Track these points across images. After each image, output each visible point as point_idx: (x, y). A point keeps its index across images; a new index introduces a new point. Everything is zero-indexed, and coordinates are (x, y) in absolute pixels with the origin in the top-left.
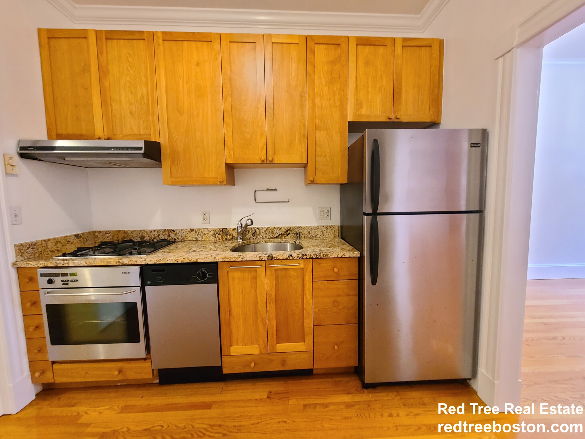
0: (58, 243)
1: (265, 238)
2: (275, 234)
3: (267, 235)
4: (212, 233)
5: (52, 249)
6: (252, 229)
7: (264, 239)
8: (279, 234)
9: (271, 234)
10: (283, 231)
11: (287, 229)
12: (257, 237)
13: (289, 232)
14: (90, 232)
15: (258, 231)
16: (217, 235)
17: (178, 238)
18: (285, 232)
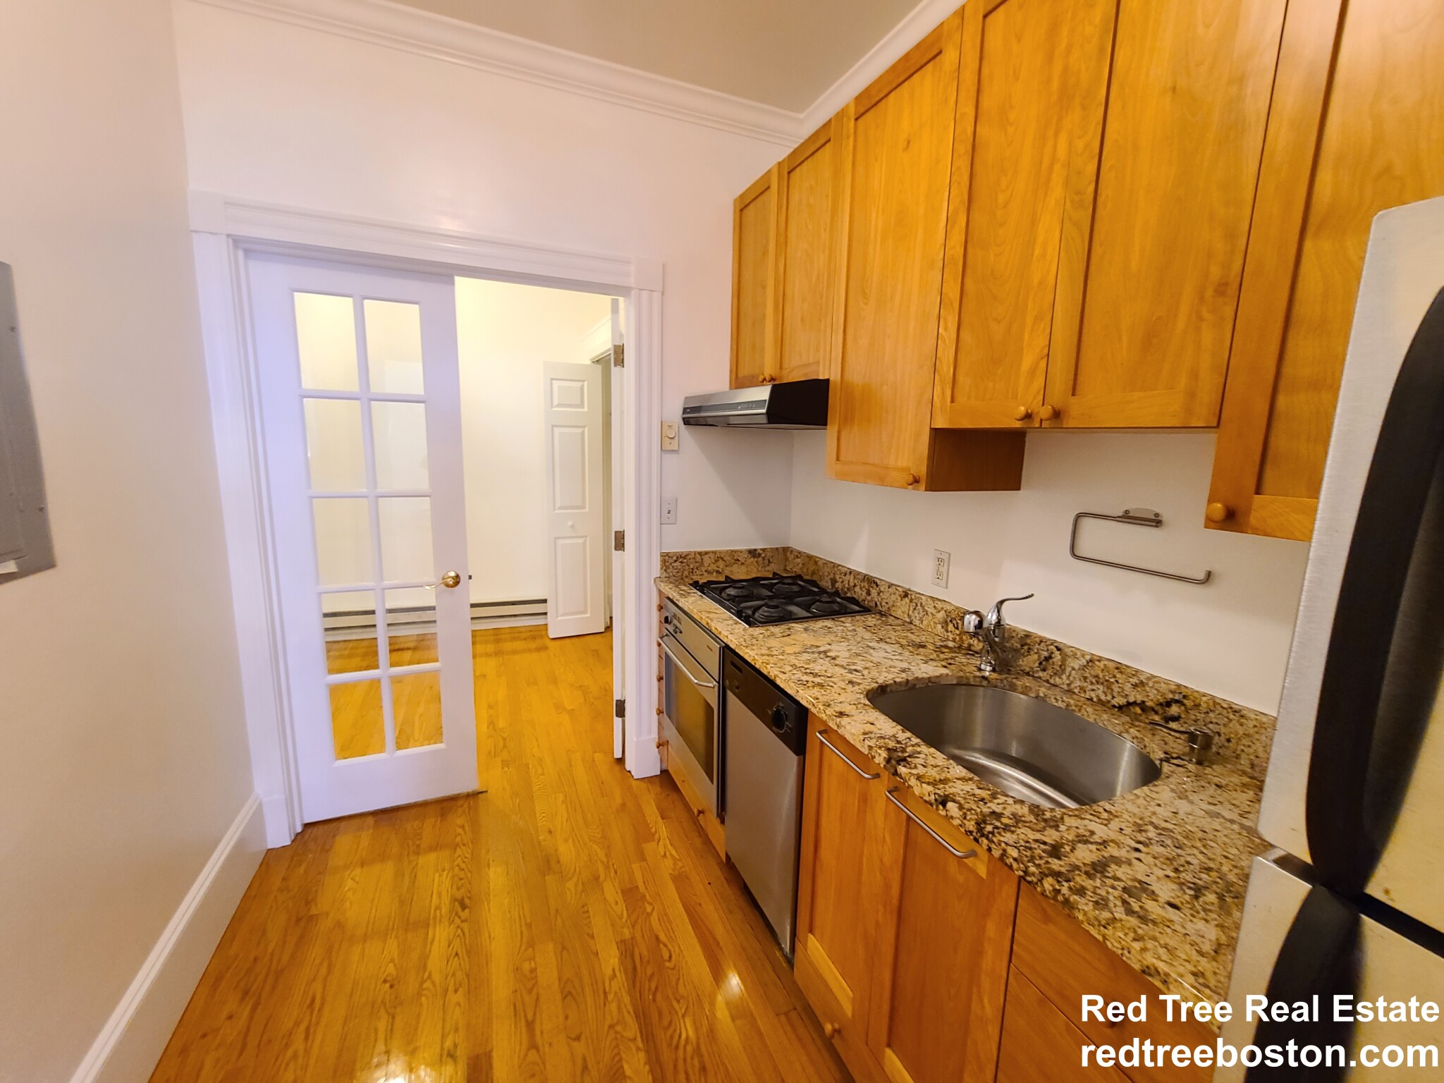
0: (720, 560)
1: (1076, 691)
2: (1115, 694)
3: (1085, 684)
4: (941, 615)
5: (710, 568)
6: (1043, 644)
7: (1074, 693)
8: (1131, 699)
9: (1101, 687)
10: (1152, 698)
11: (1171, 696)
12: (1051, 676)
13: (1174, 710)
14: (777, 549)
15: (1057, 657)
16: (951, 627)
17: (881, 604)
18: (1161, 704)
